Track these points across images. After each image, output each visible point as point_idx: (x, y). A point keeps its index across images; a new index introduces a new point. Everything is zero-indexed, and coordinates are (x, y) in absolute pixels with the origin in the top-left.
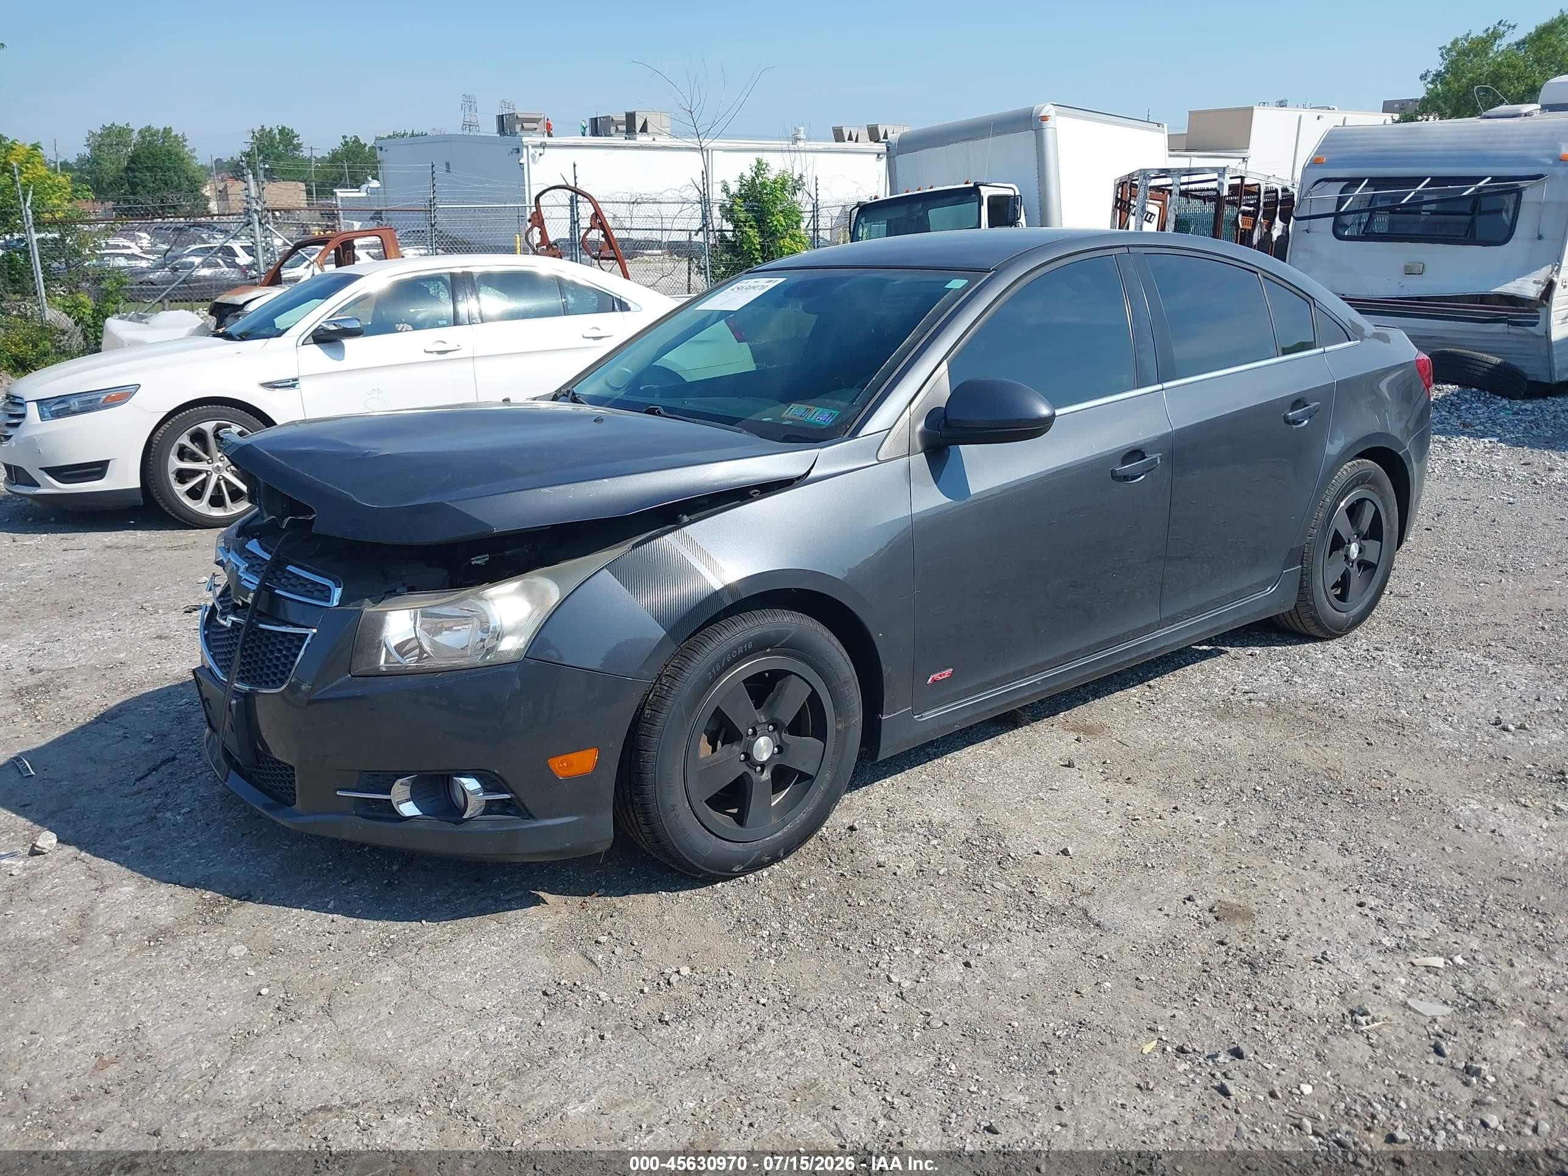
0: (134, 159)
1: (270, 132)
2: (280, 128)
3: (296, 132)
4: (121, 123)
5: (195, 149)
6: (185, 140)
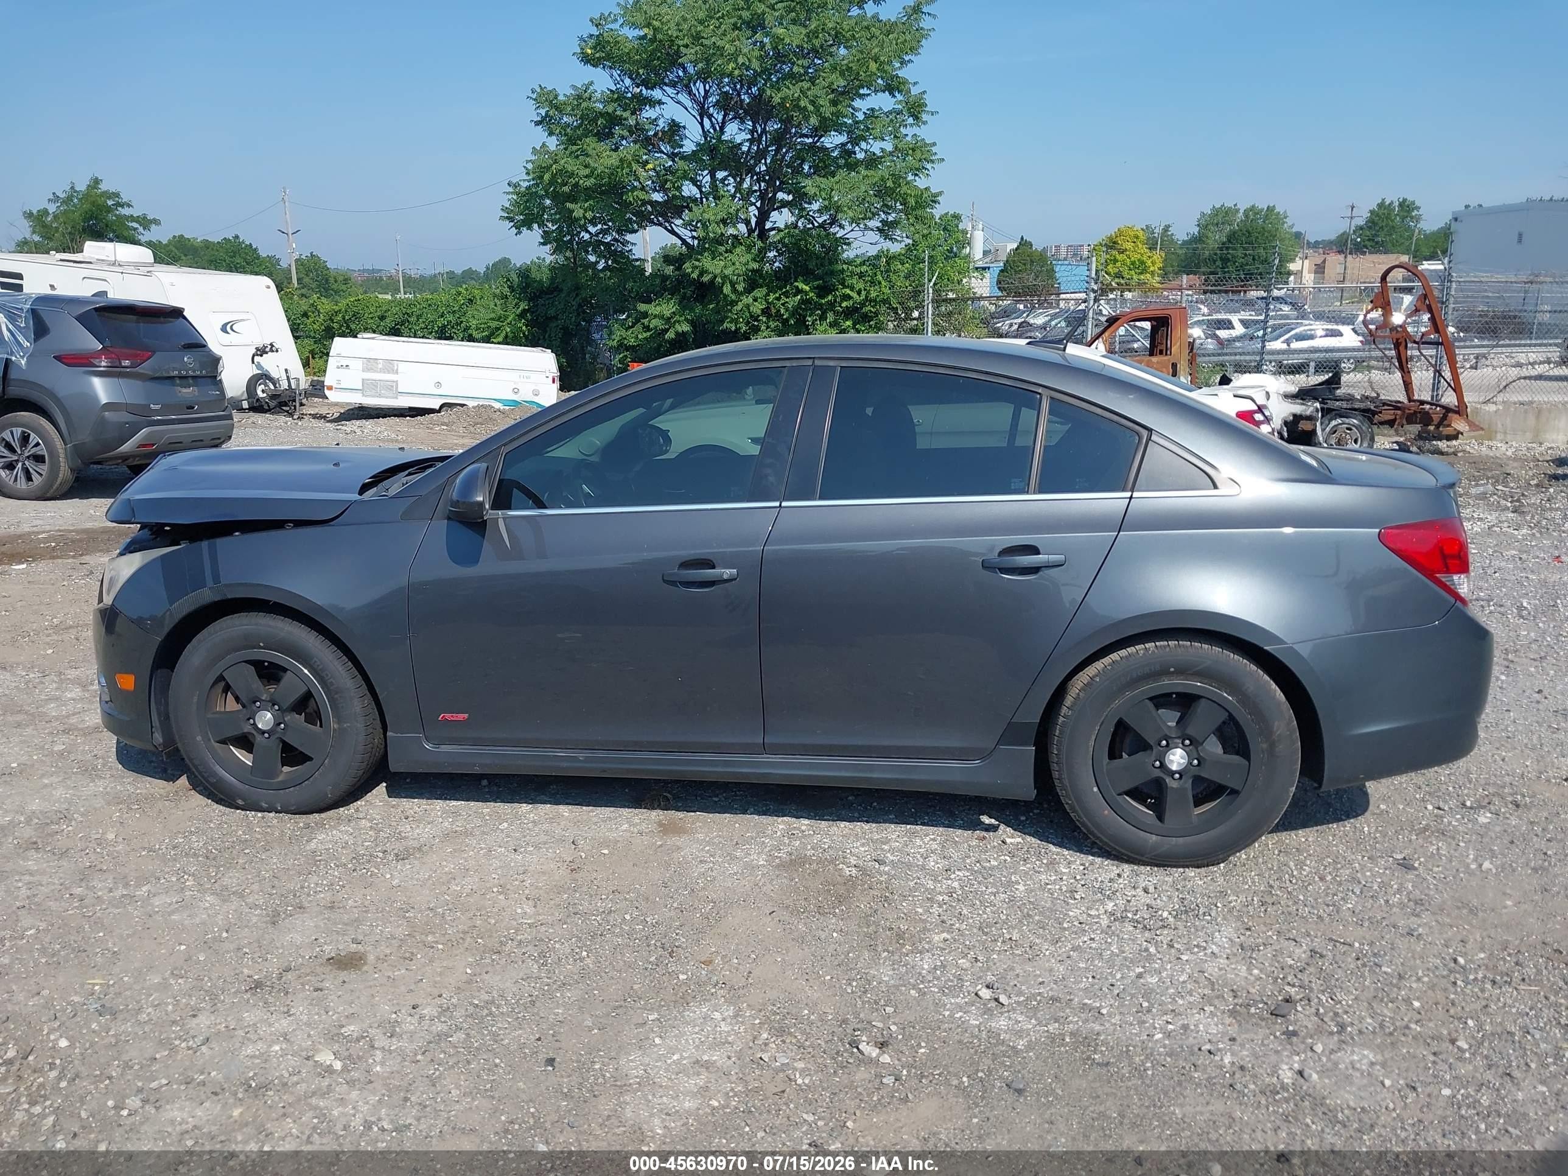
0: (1232, 237)
1: (1390, 204)
2: (1401, 200)
3: (1417, 204)
4: (1229, 204)
5: (1293, 225)
6: (1286, 218)
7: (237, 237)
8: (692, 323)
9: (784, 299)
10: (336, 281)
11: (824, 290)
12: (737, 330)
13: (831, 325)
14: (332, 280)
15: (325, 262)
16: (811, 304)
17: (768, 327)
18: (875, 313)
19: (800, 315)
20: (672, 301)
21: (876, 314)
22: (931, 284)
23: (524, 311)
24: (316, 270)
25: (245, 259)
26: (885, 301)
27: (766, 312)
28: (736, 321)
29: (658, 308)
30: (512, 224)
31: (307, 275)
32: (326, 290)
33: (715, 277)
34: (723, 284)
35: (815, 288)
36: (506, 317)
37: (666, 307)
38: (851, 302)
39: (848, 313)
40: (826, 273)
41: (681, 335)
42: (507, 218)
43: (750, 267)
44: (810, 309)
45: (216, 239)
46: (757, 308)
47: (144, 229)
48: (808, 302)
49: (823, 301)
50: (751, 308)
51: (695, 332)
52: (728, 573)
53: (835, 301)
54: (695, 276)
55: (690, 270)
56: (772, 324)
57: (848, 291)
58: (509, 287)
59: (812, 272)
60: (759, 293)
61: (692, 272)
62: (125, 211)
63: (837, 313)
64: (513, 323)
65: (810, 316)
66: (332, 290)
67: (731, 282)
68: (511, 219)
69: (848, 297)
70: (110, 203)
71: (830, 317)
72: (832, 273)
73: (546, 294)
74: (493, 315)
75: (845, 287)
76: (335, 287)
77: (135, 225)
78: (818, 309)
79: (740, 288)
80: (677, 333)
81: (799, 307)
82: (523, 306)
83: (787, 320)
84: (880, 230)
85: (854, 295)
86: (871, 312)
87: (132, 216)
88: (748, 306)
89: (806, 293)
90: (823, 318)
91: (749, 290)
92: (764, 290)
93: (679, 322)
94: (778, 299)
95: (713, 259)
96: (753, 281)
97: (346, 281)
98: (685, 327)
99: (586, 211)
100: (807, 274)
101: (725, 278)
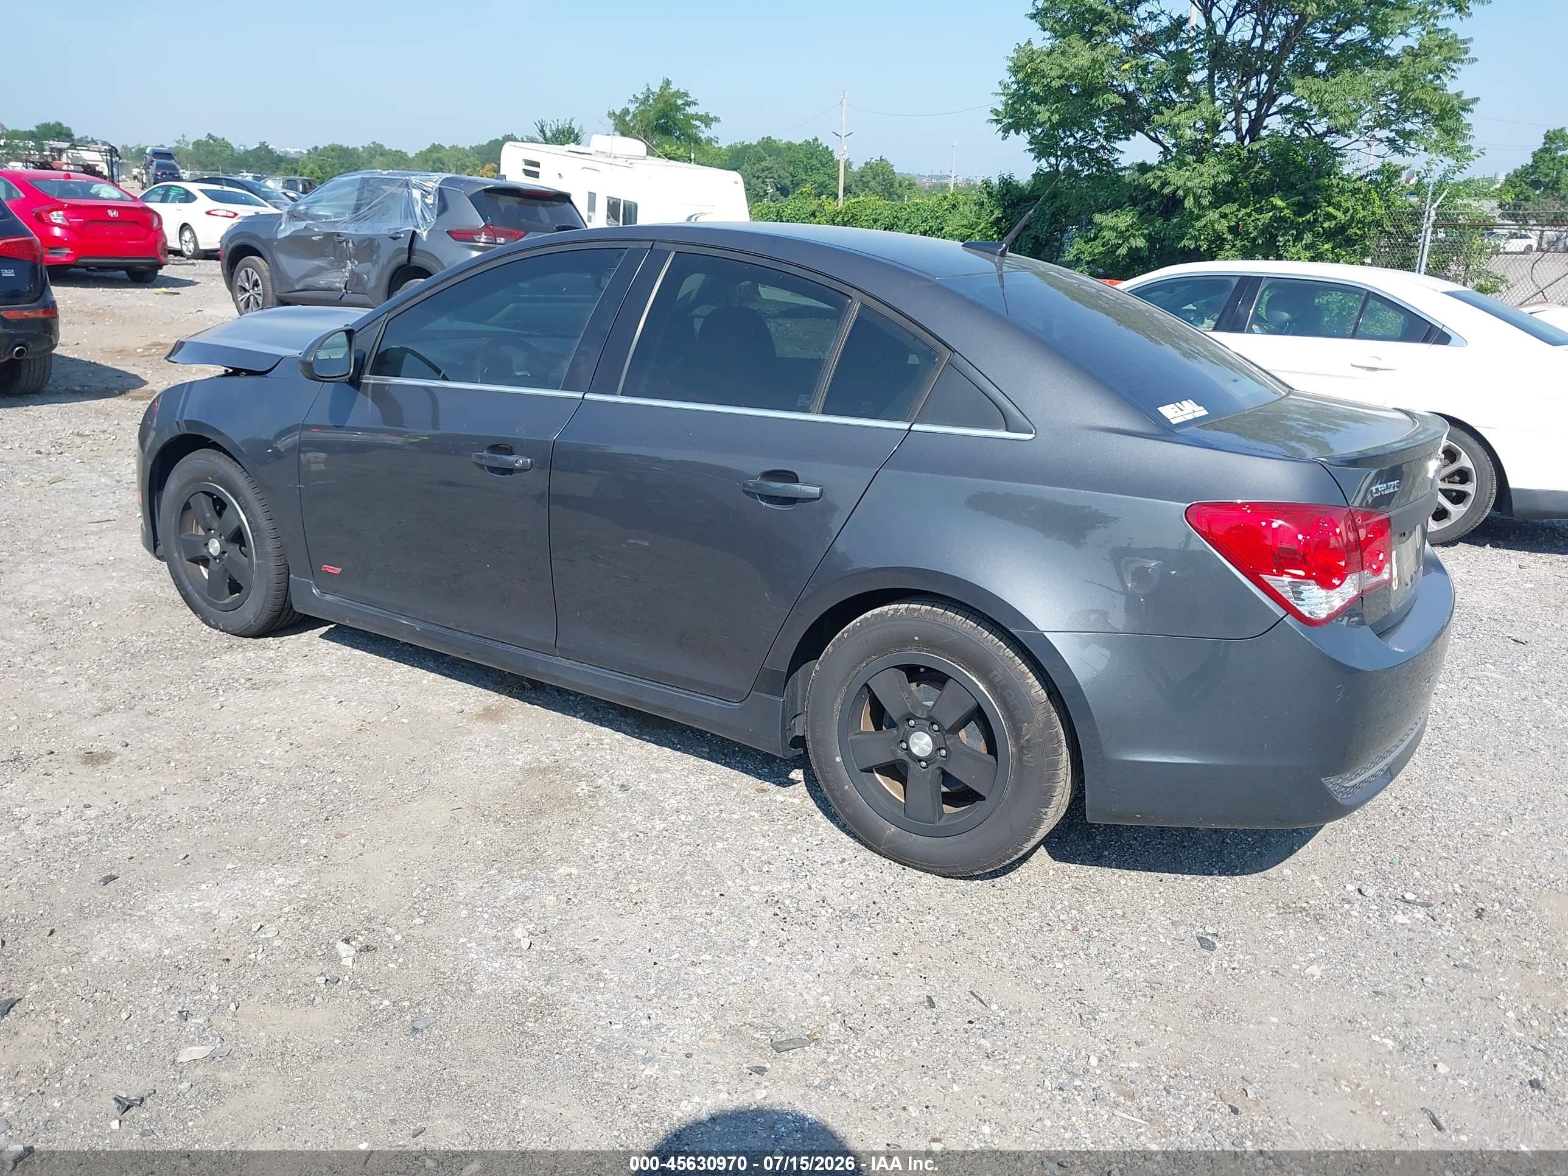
7: (816, 139)
8: (1149, 238)
9: (1255, 216)
10: (900, 186)
11: (1303, 208)
12: (1198, 248)
13: (1307, 248)
14: (896, 184)
15: (892, 166)
16: (1286, 222)
17: (1234, 246)
18: (1361, 236)
19: (1271, 234)
20: (1131, 213)
21: (1363, 237)
22: (1435, 205)
23: (998, 220)
24: (883, 175)
25: (820, 162)
26: (1378, 224)
27: (1234, 230)
28: (1196, 239)
29: (1115, 219)
30: (999, 126)
31: (874, 179)
32: (890, 194)
33: (1178, 188)
34: (1185, 197)
35: (1294, 205)
36: (978, 224)
37: (1124, 219)
38: (1334, 222)
39: (1329, 235)
40: (1310, 188)
41: (1133, 252)
42: (996, 120)
43: (1220, 180)
44: (1284, 228)
45: (798, 141)
46: (1222, 226)
47: (706, 127)
48: (1283, 219)
49: (1300, 220)
50: (1216, 225)
51: (1152, 248)
52: (520, 461)
53: (1316, 220)
54: (1155, 187)
55: (1152, 180)
56: (1238, 243)
57: (1331, 209)
58: (988, 193)
59: (1293, 186)
60: (1227, 209)
61: (1153, 182)
62: (691, 110)
63: (1317, 235)
64: (984, 230)
65: (1282, 236)
66: (897, 194)
67: (1194, 194)
68: (998, 121)
69: (1329, 217)
70: (680, 102)
71: (1308, 238)
72: (1317, 189)
73: (1025, 201)
74: (965, 222)
75: (1330, 204)
76: (899, 191)
77: (698, 123)
78: (1294, 228)
79: (1205, 202)
80: (1130, 249)
81: (1270, 225)
82: (998, 213)
83: (1255, 239)
84: (1391, 141)
85: (1339, 214)
86: (1356, 234)
87: (697, 114)
88: (1212, 223)
89: (1281, 210)
90: (1298, 238)
91: (1214, 205)
92: (1235, 206)
93: (1134, 236)
94: (1249, 215)
95: (1179, 169)
96: (1222, 195)
97: (911, 186)
98: (1140, 243)
99: (1052, 113)
100: (1287, 189)
101: (1188, 191)
